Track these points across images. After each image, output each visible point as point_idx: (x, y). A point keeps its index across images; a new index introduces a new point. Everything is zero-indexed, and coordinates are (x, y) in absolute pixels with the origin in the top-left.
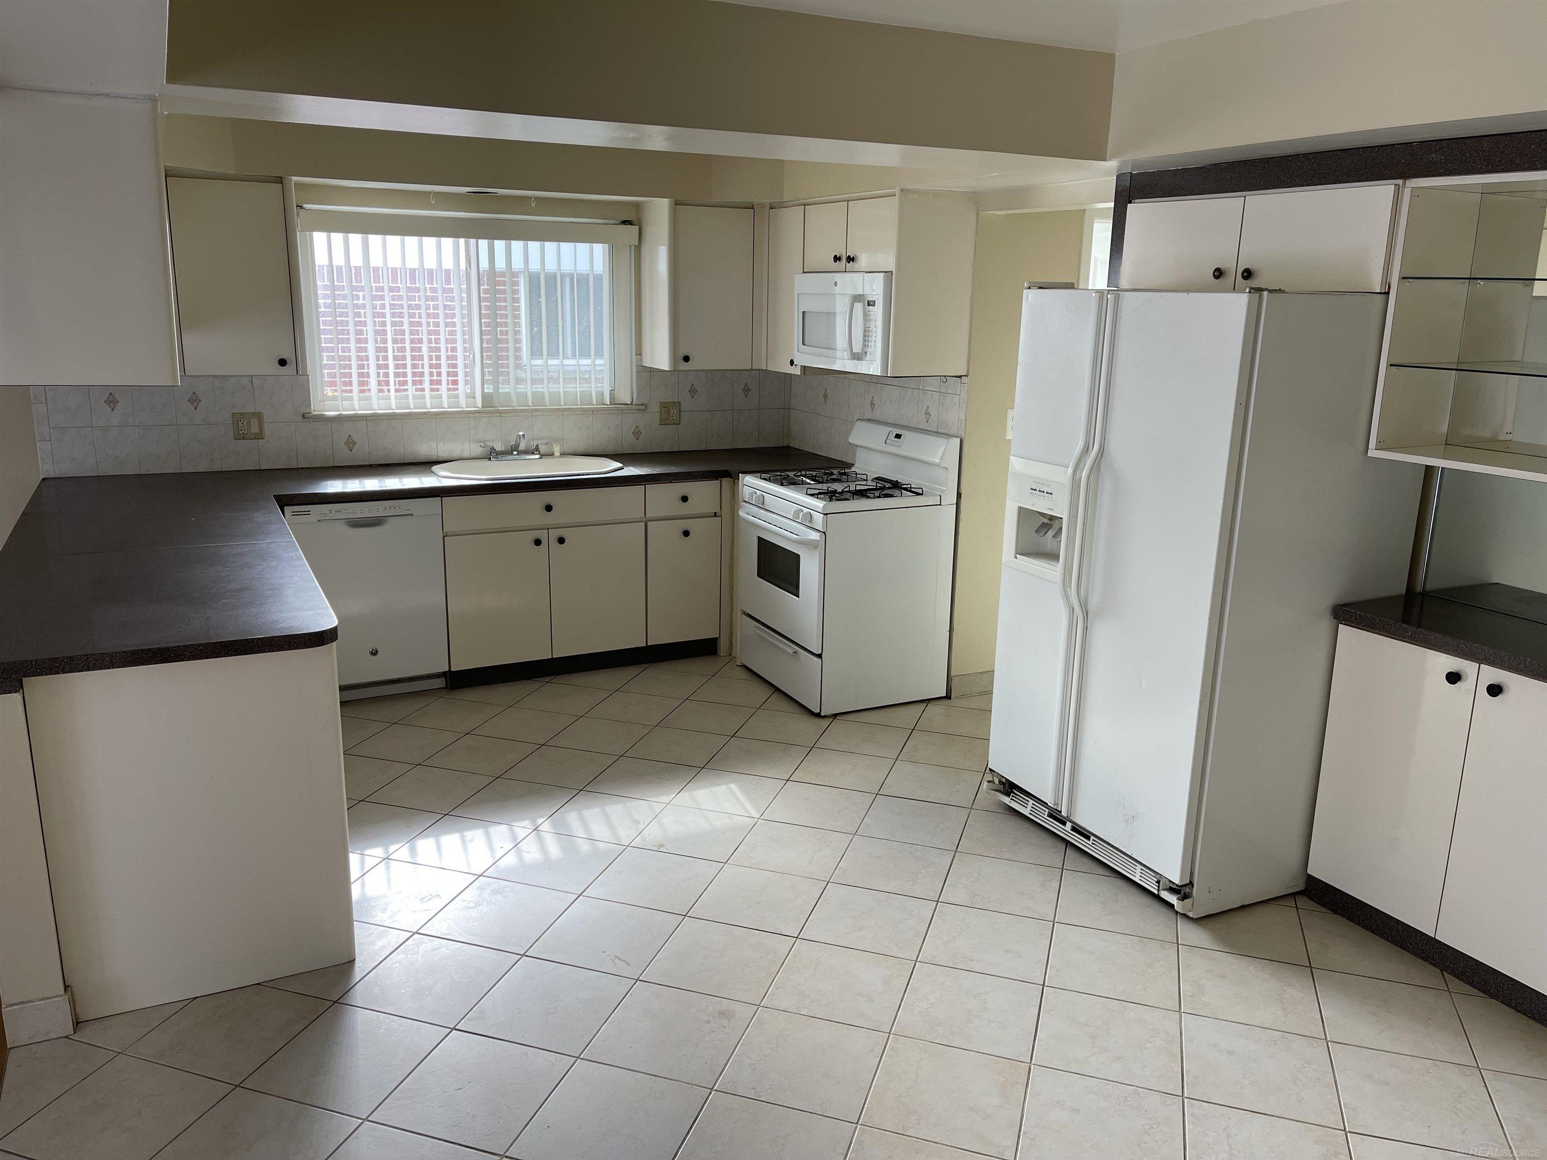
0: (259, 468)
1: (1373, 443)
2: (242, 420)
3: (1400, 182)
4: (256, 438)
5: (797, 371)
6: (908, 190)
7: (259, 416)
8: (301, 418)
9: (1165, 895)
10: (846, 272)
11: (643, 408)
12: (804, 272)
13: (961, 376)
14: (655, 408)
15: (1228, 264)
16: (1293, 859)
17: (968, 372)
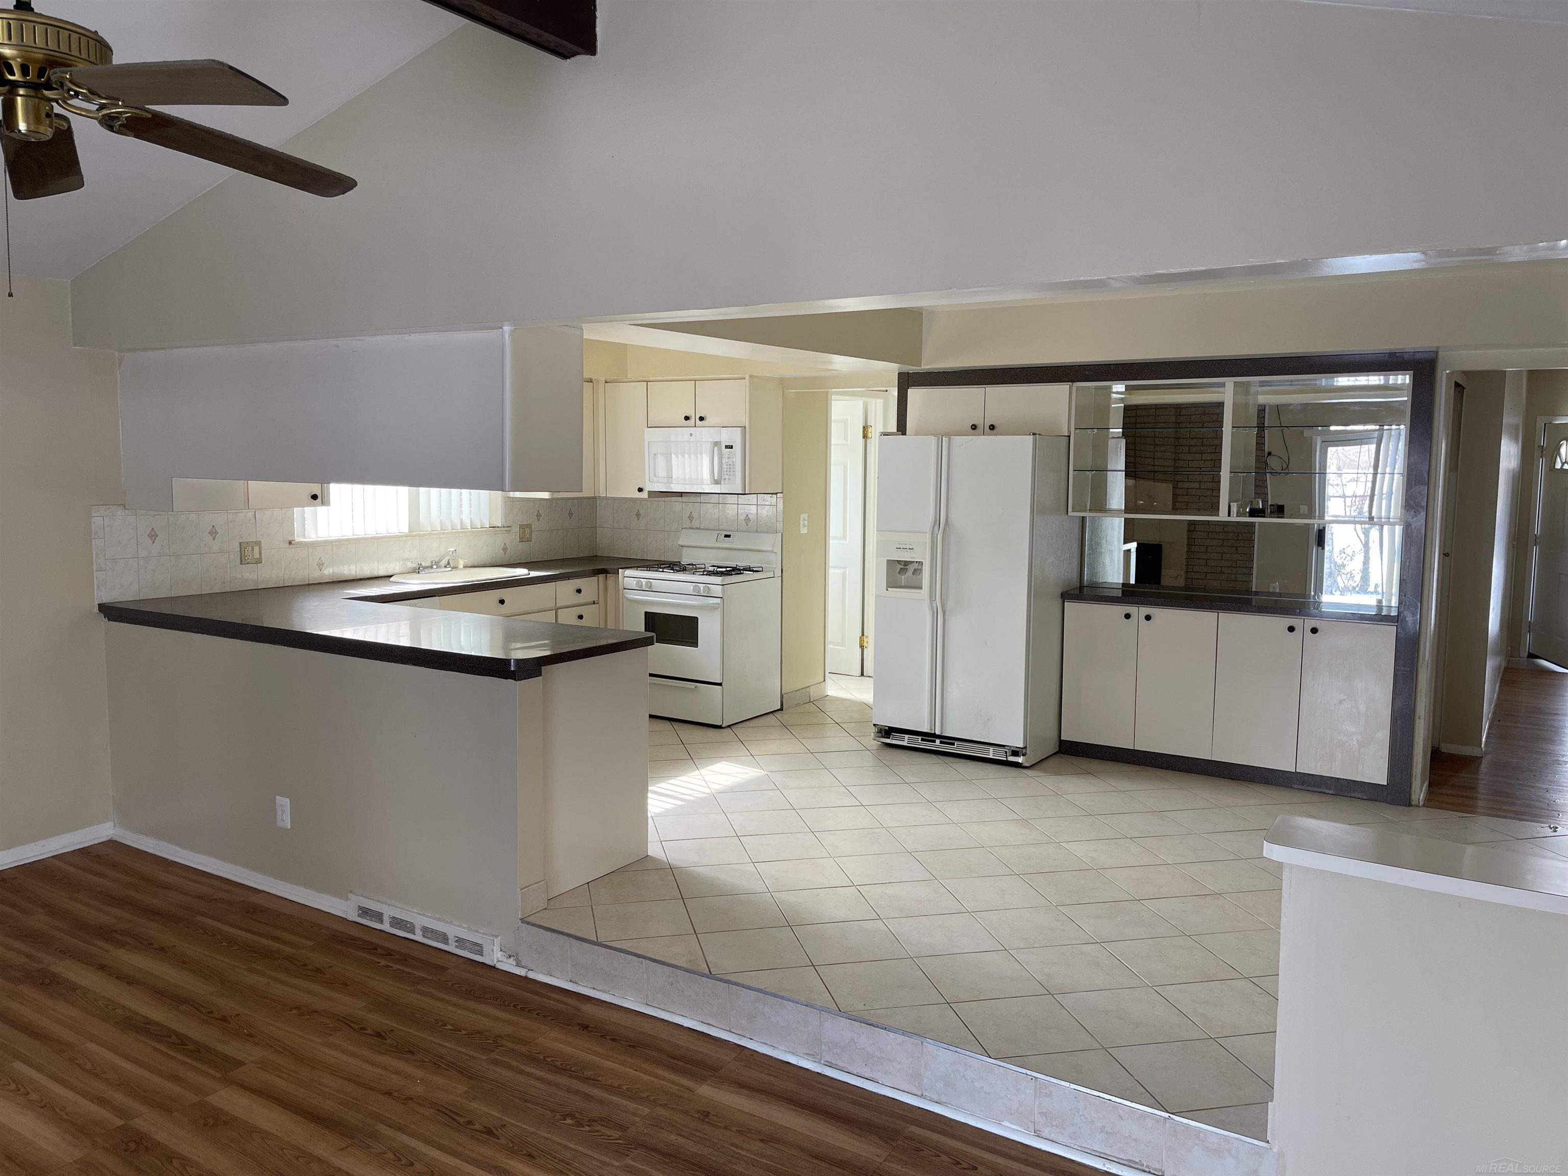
0: (257, 588)
1: (1070, 509)
2: (248, 548)
3: (1071, 383)
4: (257, 563)
5: (644, 495)
6: (754, 376)
7: (258, 544)
8: (288, 544)
9: (1012, 759)
10: (695, 426)
11: (507, 528)
12: (648, 427)
13: (777, 493)
14: (516, 529)
15: (979, 422)
16: (1052, 734)
17: (783, 490)
